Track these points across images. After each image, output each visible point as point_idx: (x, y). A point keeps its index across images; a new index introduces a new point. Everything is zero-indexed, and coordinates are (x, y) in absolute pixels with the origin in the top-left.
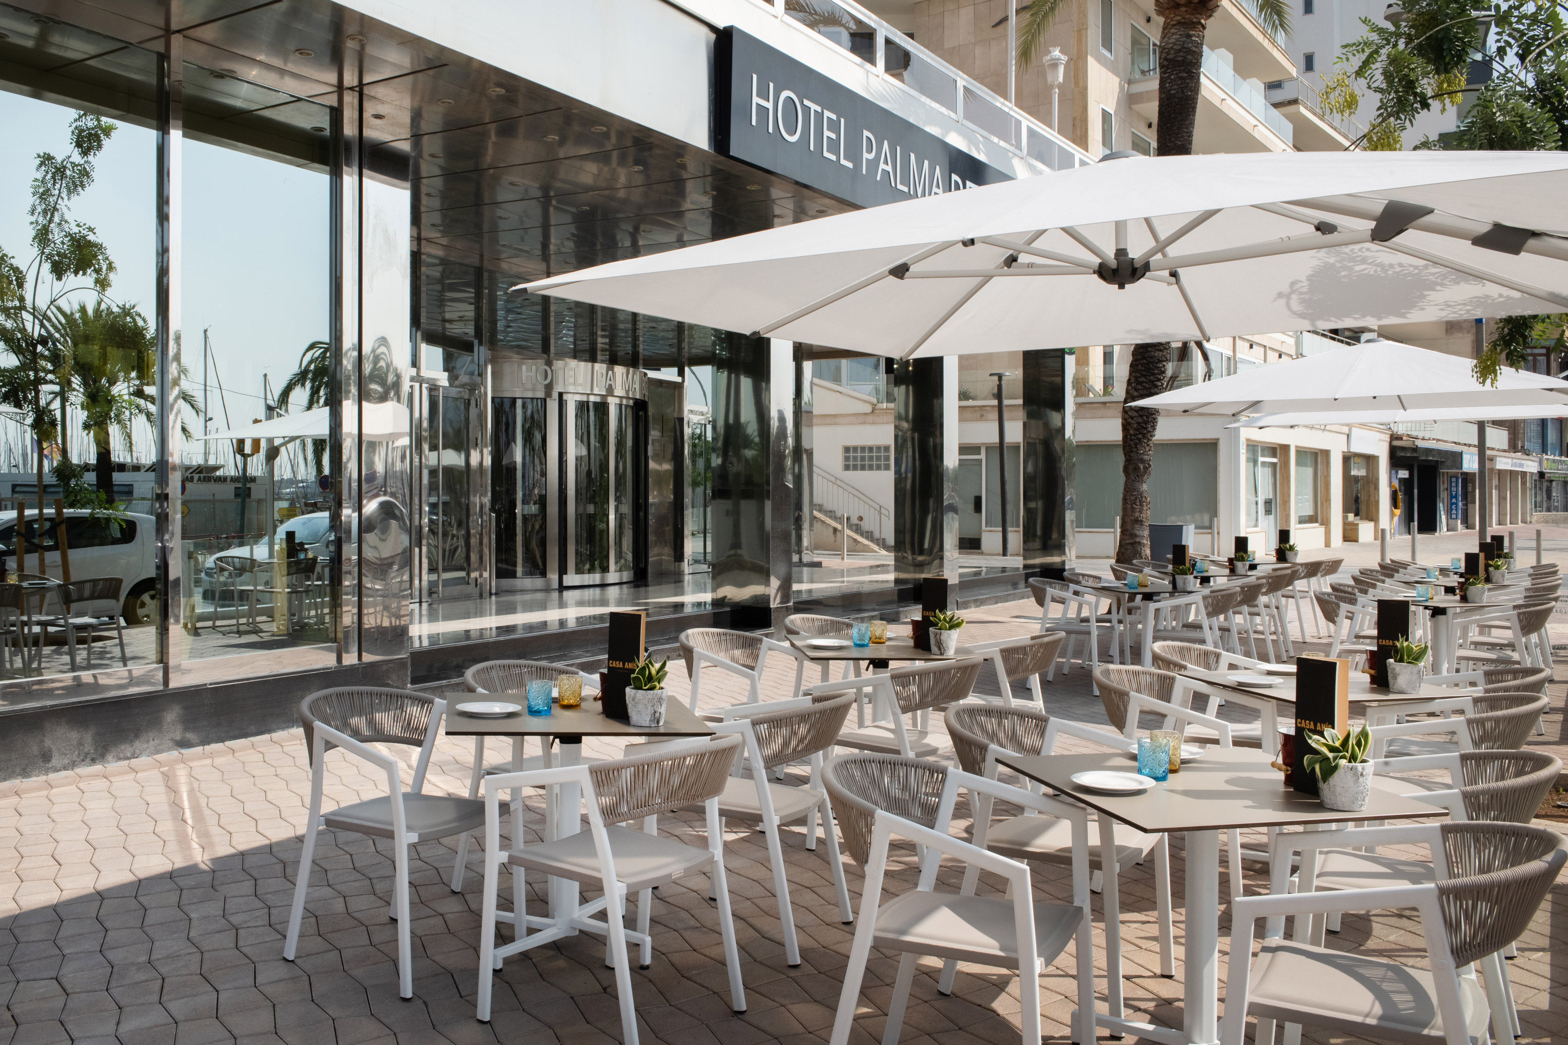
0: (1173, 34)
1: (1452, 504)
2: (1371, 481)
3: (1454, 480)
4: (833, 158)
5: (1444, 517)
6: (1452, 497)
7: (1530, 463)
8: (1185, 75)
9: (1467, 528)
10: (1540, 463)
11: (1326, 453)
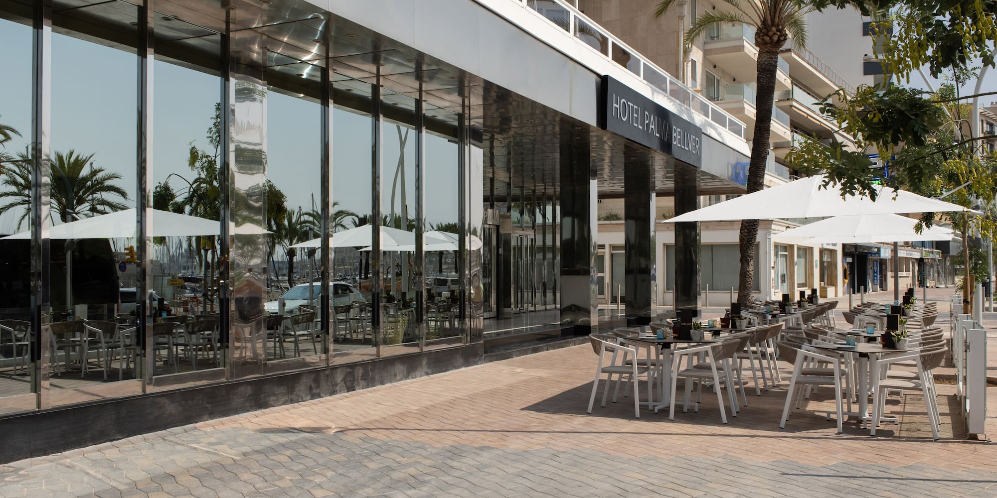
0: (765, 57)
1: (874, 276)
2: (833, 265)
3: (875, 263)
4: (636, 125)
5: (870, 284)
6: (874, 273)
7: (916, 253)
8: (769, 76)
9: (882, 290)
10: (921, 253)
11: (811, 249)
